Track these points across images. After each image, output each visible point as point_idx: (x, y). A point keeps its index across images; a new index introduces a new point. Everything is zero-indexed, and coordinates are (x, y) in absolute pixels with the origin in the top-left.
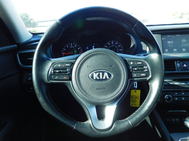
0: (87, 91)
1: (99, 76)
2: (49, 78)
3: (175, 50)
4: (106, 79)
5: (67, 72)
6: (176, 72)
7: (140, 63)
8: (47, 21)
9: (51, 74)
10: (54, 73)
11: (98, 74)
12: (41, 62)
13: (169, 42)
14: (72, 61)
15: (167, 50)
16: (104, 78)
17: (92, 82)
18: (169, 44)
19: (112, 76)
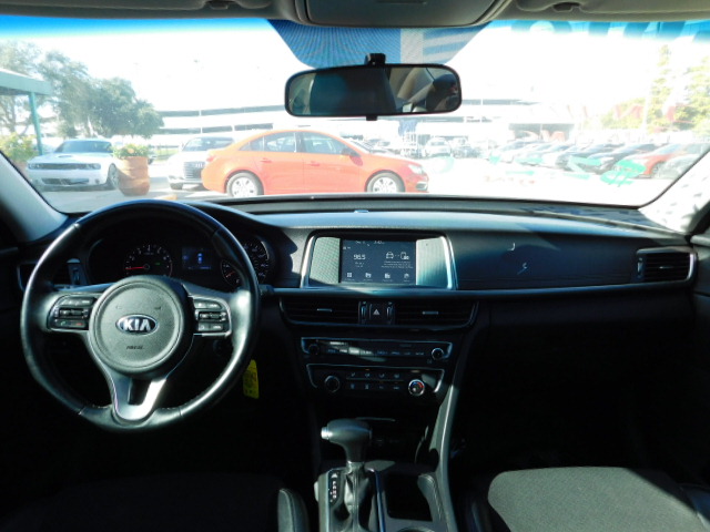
0: (110, 350)
1: (133, 325)
2: (51, 322)
3: (367, 274)
4: (145, 331)
5: (82, 315)
6: (358, 325)
7: (215, 306)
8: (195, 114)
9: (54, 318)
10: (60, 315)
11: (131, 321)
12: (40, 293)
13: (357, 257)
14: (95, 295)
15: (350, 275)
16: (142, 329)
17: (121, 335)
18: (358, 261)
19: (158, 327)
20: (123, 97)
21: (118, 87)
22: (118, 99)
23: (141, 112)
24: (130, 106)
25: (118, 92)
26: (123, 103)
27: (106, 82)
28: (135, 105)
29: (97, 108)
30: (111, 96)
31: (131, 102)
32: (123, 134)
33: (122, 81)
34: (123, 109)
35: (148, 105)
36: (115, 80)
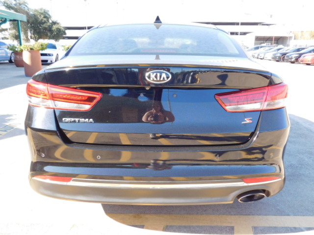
20: (45, 19)
21: (42, 14)
22: (42, 20)
23: (55, 27)
24: (48, 24)
25: (42, 16)
26: (45, 22)
27: (36, 11)
28: (51, 23)
29: (31, 25)
30: (38, 18)
31: (49, 22)
32: (44, 39)
33: (45, 10)
34: (44, 25)
35: (58, 24)
36: (41, 9)
